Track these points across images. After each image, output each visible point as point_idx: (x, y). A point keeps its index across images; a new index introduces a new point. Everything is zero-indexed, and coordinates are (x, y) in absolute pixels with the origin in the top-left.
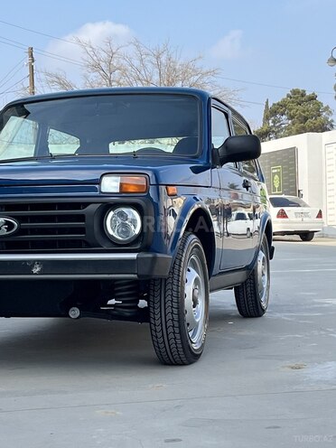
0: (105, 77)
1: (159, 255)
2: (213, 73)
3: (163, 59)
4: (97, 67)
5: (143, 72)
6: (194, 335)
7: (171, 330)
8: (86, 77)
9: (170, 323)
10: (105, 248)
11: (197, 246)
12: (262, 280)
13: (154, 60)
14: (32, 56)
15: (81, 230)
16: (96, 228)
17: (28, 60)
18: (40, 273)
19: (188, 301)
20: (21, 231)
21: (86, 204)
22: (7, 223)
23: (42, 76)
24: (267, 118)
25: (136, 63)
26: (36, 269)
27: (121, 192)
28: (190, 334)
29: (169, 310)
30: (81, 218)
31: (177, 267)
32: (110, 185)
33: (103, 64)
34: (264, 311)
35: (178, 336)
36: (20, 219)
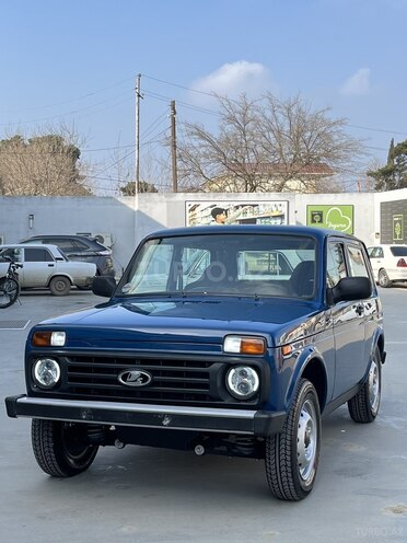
0: (239, 128)
1: (274, 415)
2: (340, 122)
3: (294, 110)
4: (232, 119)
5: (274, 123)
6: (305, 472)
7: (284, 474)
8: (222, 129)
9: (283, 468)
10: (226, 402)
11: (311, 392)
12: (374, 388)
13: (285, 111)
14: (174, 109)
15: (206, 386)
16: (219, 383)
17: (170, 112)
18: (169, 425)
19: (300, 444)
20: (154, 383)
21: (211, 363)
22: (142, 376)
23: (183, 127)
24: (391, 157)
25: (269, 114)
26: (166, 422)
27: (242, 353)
28: (301, 471)
29: (283, 457)
30: (206, 375)
31: (290, 417)
32: (232, 345)
33: (237, 116)
34: (374, 417)
35: (291, 480)
36: (153, 373)
